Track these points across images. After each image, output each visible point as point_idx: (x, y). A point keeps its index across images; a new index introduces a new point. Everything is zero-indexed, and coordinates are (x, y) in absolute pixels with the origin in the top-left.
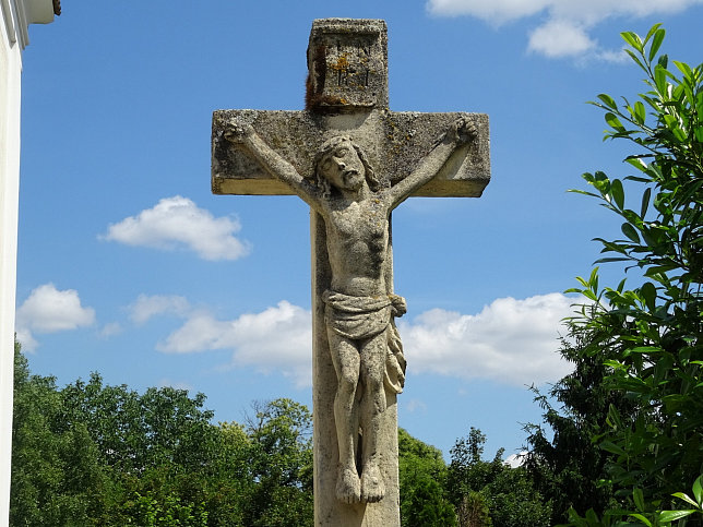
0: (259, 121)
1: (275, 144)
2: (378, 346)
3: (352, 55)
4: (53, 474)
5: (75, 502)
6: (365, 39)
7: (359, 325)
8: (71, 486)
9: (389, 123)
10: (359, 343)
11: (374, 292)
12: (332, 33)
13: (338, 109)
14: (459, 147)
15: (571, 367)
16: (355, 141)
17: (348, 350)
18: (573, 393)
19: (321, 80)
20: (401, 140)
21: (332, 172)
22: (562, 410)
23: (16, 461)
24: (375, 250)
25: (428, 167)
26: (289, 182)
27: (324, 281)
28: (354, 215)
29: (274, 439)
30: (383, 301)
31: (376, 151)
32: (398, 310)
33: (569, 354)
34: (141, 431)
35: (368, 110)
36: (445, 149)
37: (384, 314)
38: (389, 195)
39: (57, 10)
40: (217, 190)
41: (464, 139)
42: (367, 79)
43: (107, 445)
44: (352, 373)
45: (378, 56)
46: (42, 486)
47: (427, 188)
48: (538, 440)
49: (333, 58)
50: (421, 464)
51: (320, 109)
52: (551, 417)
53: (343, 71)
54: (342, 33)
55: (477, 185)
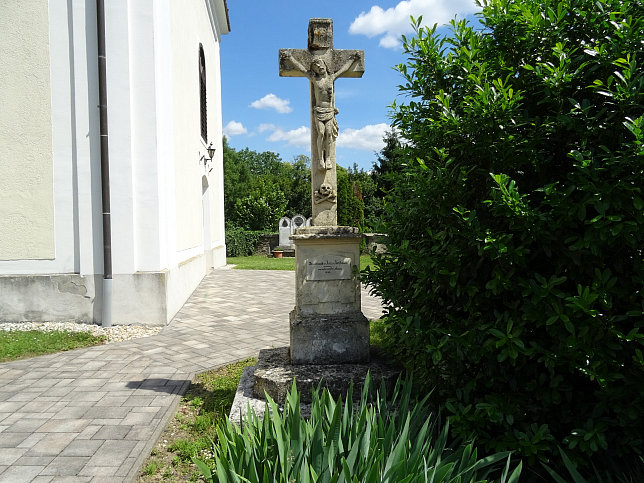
0: (293, 52)
1: (298, 60)
2: (330, 123)
3: (322, 30)
4: (236, 177)
5: (243, 185)
6: (326, 25)
7: (325, 117)
8: (242, 180)
9: (334, 53)
10: (324, 122)
11: (329, 106)
12: (315, 23)
13: (317, 48)
14: (355, 60)
15: (386, 145)
16: (323, 59)
17: (321, 124)
18: (386, 153)
19: (312, 39)
20: (337, 58)
21: (316, 69)
22: (383, 157)
23: (225, 173)
24: (329, 93)
25: (345, 67)
26: (303, 72)
27: (314, 103)
28: (323, 82)
29: (299, 166)
30: (332, 109)
31: (329, 62)
32: (336, 113)
33: (385, 141)
34: (261, 164)
35: (327, 48)
36: (351, 61)
37: (332, 113)
38: (334, 76)
39: (229, 30)
40: (281, 75)
41: (357, 58)
42: (326, 38)
43: (251, 168)
44: (322, 132)
45: (330, 31)
46: (233, 181)
47: (345, 74)
48: (376, 166)
49: (316, 32)
50: (342, 173)
51: (312, 48)
52: (379, 160)
53: (319, 36)
54: (319, 23)
55: (361, 73)
